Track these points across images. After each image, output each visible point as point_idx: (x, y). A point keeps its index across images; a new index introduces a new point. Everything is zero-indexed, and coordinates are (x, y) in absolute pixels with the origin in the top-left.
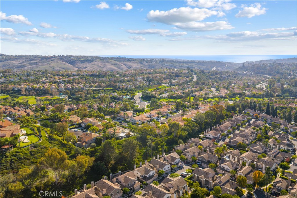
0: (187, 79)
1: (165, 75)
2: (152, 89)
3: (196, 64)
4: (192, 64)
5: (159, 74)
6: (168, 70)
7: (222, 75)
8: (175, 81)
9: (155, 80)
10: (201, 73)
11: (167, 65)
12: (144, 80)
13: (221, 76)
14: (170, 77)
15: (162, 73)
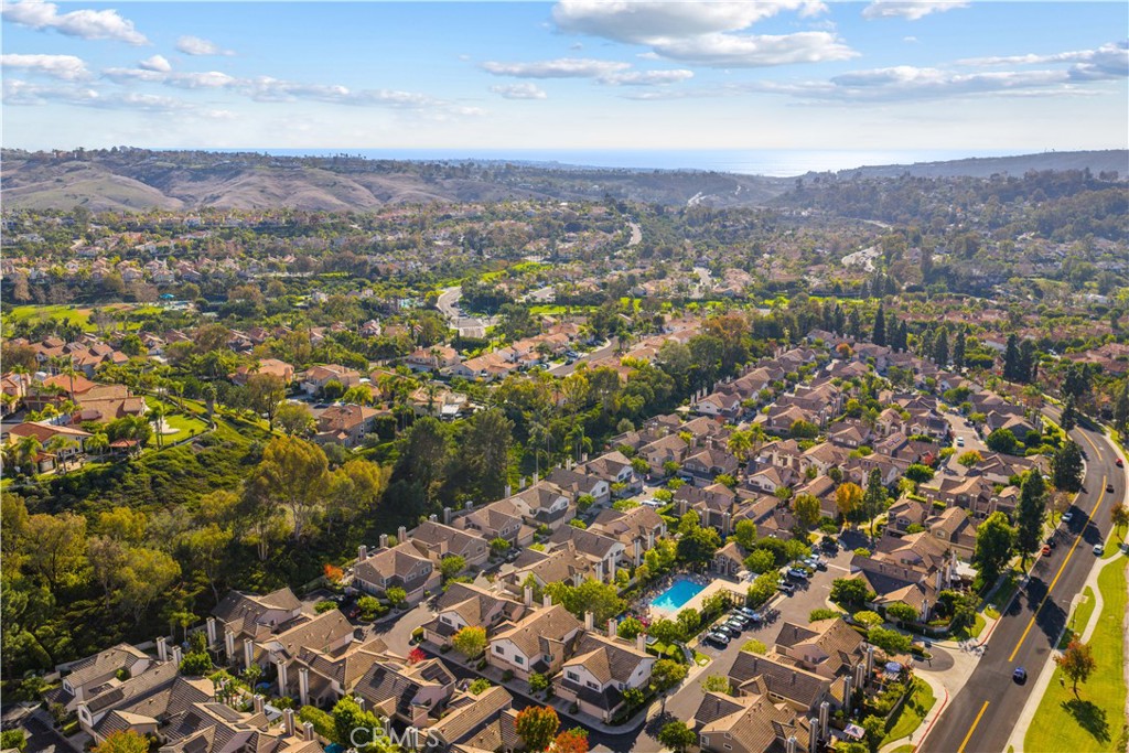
0: (610, 237)
1: (528, 224)
2: (492, 275)
3: (630, 184)
4: (616, 183)
5: (506, 222)
6: (538, 207)
7: (728, 224)
8: (567, 245)
9: (496, 243)
10: (653, 215)
11: (524, 188)
12: (456, 243)
13: (724, 226)
14: (546, 233)
15: (514, 216)
